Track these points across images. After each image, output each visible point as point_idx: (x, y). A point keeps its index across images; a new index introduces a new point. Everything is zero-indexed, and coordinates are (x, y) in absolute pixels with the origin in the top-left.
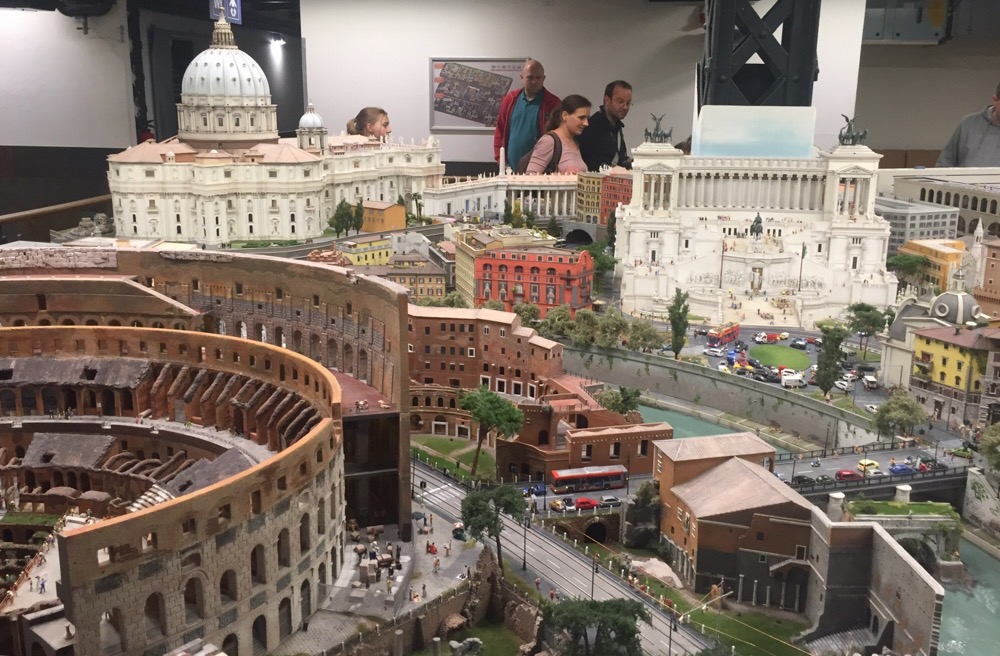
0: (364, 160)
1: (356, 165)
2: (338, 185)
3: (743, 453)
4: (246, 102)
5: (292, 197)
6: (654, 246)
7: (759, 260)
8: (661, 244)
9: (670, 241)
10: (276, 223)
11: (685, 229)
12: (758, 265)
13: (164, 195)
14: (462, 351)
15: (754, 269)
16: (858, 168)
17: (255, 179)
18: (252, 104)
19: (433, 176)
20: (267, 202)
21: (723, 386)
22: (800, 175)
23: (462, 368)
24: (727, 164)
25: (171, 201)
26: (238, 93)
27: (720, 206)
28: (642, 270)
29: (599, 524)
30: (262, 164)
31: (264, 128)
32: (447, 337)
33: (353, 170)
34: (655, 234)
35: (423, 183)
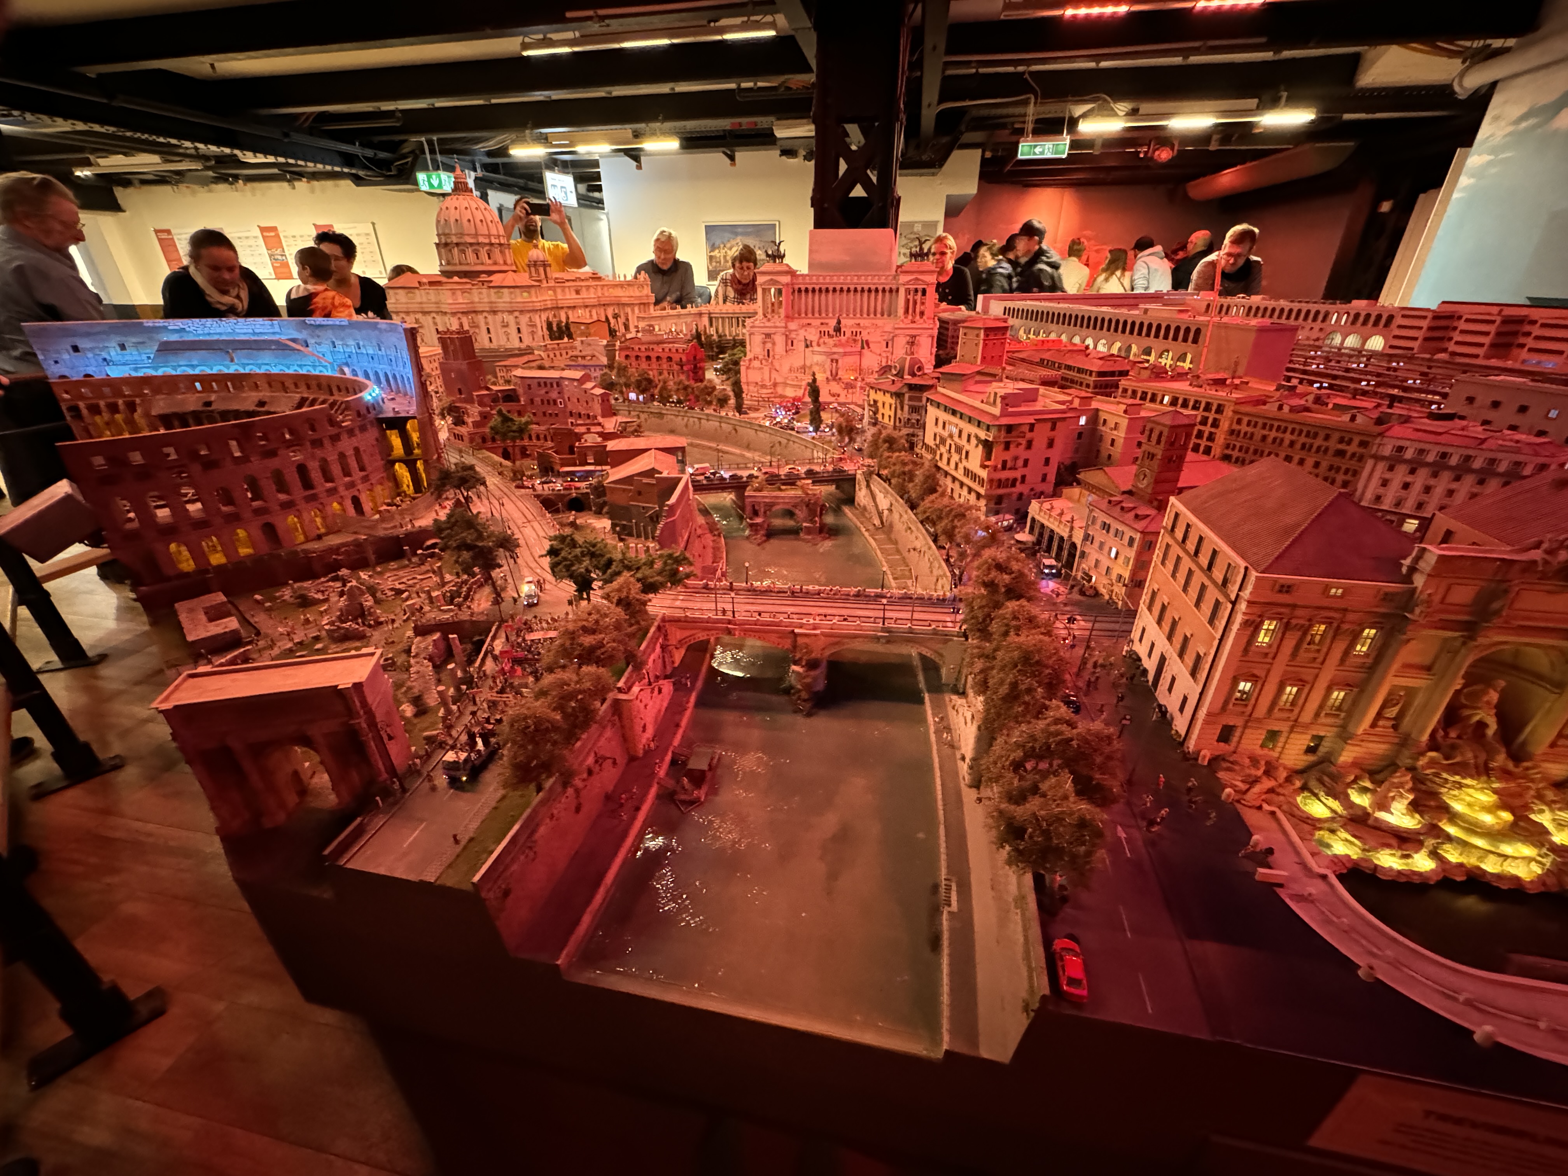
0: (584, 289)
1: (578, 292)
2: (562, 308)
3: (661, 446)
4: (481, 240)
5: (517, 314)
6: (769, 346)
7: (834, 353)
8: (774, 344)
9: (780, 340)
10: (507, 334)
11: (790, 331)
12: (836, 357)
13: (425, 313)
14: (555, 402)
15: (832, 361)
16: (917, 279)
17: (486, 300)
18: (487, 241)
19: (644, 304)
20: (499, 317)
21: (761, 434)
22: (880, 288)
23: (557, 415)
24: (828, 280)
25: (429, 318)
26: (473, 232)
27: (824, 315)
28: (756, 364)
29: (576, 499)
30: (490, 287)
31: (501, 262)
32: (543, 392)
33: (574, 296)
34: (768, 335)
35: (636, 309)
